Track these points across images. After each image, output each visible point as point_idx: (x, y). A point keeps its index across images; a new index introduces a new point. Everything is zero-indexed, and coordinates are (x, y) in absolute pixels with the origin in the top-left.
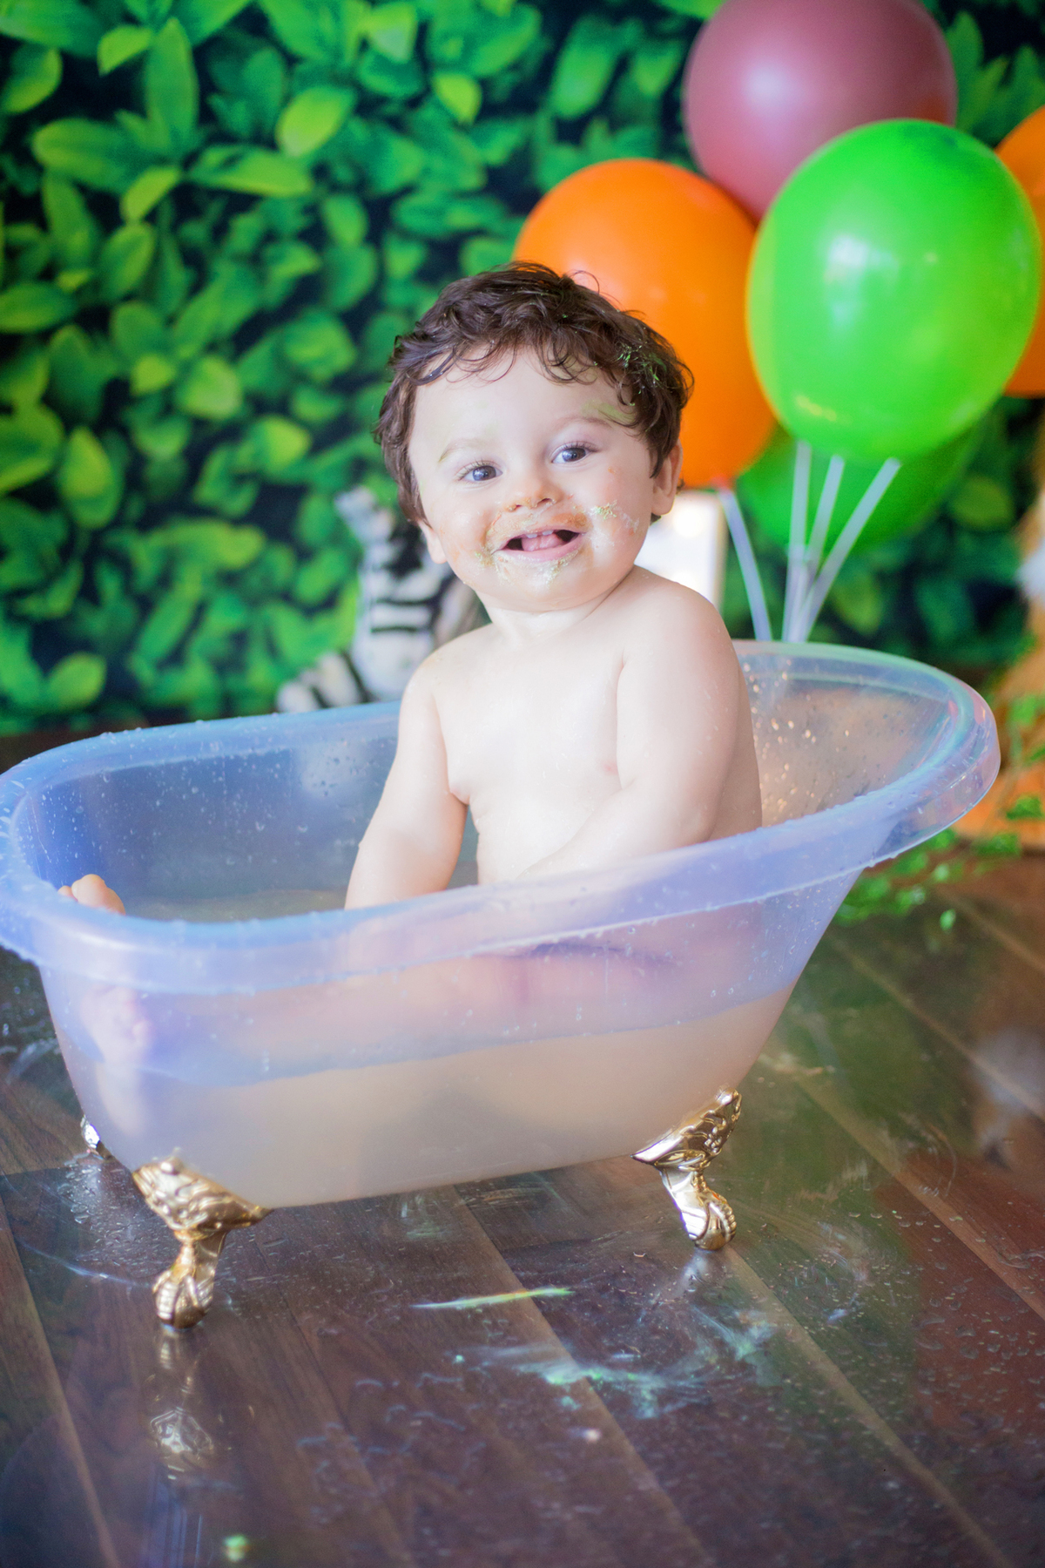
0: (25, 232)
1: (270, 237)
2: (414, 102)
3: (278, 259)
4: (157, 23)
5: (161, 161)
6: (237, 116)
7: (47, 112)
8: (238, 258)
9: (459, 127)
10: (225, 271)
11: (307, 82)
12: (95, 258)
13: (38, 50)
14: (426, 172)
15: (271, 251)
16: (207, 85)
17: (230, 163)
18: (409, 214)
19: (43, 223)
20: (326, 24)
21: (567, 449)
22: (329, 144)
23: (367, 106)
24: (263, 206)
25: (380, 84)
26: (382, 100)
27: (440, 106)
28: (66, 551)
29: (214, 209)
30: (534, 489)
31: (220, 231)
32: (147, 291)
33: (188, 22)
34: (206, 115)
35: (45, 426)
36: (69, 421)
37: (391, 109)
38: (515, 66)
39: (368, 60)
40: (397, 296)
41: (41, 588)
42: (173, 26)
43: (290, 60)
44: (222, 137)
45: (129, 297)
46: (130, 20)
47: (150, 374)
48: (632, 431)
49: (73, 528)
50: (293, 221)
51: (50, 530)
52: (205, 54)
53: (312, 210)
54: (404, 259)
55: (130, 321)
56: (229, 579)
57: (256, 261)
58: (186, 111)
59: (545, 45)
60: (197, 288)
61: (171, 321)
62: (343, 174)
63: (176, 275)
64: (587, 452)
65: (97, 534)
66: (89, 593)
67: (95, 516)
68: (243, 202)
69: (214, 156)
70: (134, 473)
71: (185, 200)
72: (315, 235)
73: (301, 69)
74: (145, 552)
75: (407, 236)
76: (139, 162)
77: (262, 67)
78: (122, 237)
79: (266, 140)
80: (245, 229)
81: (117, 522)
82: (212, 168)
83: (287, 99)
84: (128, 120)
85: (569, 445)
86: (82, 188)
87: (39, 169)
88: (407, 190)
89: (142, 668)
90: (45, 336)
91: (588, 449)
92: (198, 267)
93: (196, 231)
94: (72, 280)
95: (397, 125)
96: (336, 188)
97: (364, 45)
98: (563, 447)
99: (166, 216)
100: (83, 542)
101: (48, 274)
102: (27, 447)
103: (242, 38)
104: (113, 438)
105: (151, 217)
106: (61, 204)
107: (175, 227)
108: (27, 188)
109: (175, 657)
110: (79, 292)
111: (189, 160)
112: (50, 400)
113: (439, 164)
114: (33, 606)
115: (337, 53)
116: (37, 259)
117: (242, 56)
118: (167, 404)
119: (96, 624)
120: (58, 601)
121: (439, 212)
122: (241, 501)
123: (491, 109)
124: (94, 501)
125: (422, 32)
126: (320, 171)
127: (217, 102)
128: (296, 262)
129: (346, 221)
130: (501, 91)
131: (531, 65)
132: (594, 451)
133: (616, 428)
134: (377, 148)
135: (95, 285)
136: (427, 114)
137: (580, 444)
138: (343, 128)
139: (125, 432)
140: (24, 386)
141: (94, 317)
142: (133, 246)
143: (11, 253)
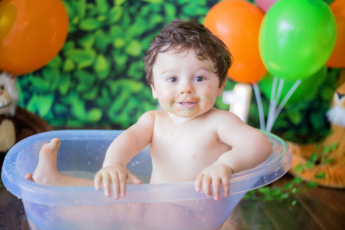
0: (91, 6)
1: (151, 13)
3: (153, 18)
8: (143, 17)
10: (139, 20)
12: (108, 14)
15: (151, 16)
18: (187, 10)
19: (95, 4)
21: (198, 77)
24: (150, 5)
28: (95, 84)
29: (137, 5)
30: (188, 88)
31: (139, 10)
32: (119, 23)
35: (91, 53)
36: (98, 52)
41: (88, 92)
45: (115, 24)
47: (119, 43)
48: (216, 75)
50: (157, 9)
51: (91, 78)
53: (162, 7)
55: (115, 30)
56: (135, 95)
57: (147, 18)
60: (132, 23)
61: (125, 30)
63: (127, 20)
64: (203, 79)
65: (103, 81)
66: (100, 94)
67: (103, 76)
68: (145, 3)
70: (113, 67)
72: (162, 13)
74: (114, 86)
75: (185, 15)
78: (114, 9)
80: (145, 10)
81: (109, 77)
85: (199, 76)
88: (186, 4)
89: (111, 113)
90: (93, 32)
91: (204, 78)
92: (133, 18)
93: (133, 9)
94: (101, 18)
96: (169, 2)
98: (197, 76)
99: (126, 5)
100: (99, 82)
101: (96, 16)
102: (86, 57)
104: (108, 57)
105: (122, 5)
107: (128, 8)
109: (119, 112)
110: (103, 22)
112: (94, 47)
114: (86, 96)
116: (93, 12)
118: (122, 51)
119: (101, 102)
120: (92, 95)
121: (194, 10)
122: (139, 76)
124: (103, 72)
128: (157, 19)
129: (170, 10)
132: (205, 79)
133: (212, 73)
135: (107, 20)
137: (202, 76)
139: (112, 57)
140: (88, 43)
141: (106, 28)
142: (117, 12)
143: (87, 11)
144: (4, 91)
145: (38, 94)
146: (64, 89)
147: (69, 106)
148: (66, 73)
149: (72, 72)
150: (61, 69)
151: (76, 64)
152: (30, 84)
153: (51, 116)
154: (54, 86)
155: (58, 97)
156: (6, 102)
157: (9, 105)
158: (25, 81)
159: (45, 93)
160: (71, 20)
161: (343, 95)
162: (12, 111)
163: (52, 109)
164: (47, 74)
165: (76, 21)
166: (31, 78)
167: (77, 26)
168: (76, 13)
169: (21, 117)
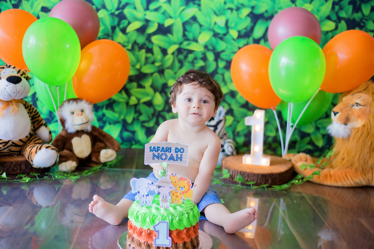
0: (149, 55)
1: (196, 58)
2: (225, 35)
3: (197, 63)
4: (176, 18)
5: (175, 43)
6: (190, 36)
7: (155, 33)
8: (189, 62)
9: (234, 39)
10: (186, 64)
11: (204, 30)
12: (162, 61)
13: (154, 22)
14: (227, 48)
15: (195, 61)
16: (185, 30)
17: (188, 44)
18: (223, 56)
19: (152, 53)
20: (208, 19)
22: (208, 42)
23: (216, 35)
24: (195, 53)
25: (218, 30)
26: (219, 34)
27: (230, 35)
28: (153, 115)
29: (185, 53)
31: (186, 57)
32: (171, 67)
33: (181, 18)
34: (184, 35)
35: (151, 91)
36: (155, 90)
37: (220, 36)
38: (246, 28)
39: (216, 26)
40: (220, 71)
41: (148, 121)
42: (179, 19)
43: (201, 26)
44: (187, 39)
45: (168, 68)
46: (171, 17)
47: (171, 83)
49: (155, 110)
50: (200, 56)
51: (151, 110)
52: (184, 24)
53: (204, 54)
54: (222, 64)
55: (168, 72)
57: (193, 63)
58: (181, 34)
59: (251, 24)
60: (181, 67)
61: (176, 73)
62: (210, 47)
63: (177, 65)
65: (159, 112)
66: (157, 123)
67: (159, 109)
68: (191, 52)
69: (185, 43)
70: (167, 101)
71: (180, 51)
72: (204, 59)
73: (203, 27)
74: (168, 116)
75: (222, 60)
76: (171, 43)
77: (195, 27)
78: (167, 57)
79: (196, 40)
80: (191, 57)
81: (163, 110)
82: (185, 45)
83: (200, 33)
84: (169, 35)
86: (160, 48)
87: (152, 43)
88: (223, 51)
90: (152, 74)
92: (181, 63)
93: (181, 57)
94: (157, 64)
95: (221, 39)
96: (209, 50)
97: (215, 23)
98: (203, 100)
99: (176, 53)
100: (157, 113)
101: (153, 63)
102: (147, 94)
103: (192, 21)
104: (163, 95)
105: (173, 54)
106: (156, 50)
107: (177, 56)
108: (150, 47)
110: (159, 67)
111: (181, 43)
112: (152, 86)
113: (229, 46)
114: (146, 125)
115: (210, 25)
116: (151, 60)
117: (191, 25)
120: (151, 124)
121: (230, 56)
123: (240, 36)
124: (159, 106)
125: (227, 22)
126: (206, 47)
127: (186, 33)
128: (201, 63)
129: (211, 56)
130: (242, 33)
131: (249, 28)
132: (208, 102)
134: (217, 43)
135: (162, 65)
136: (227, 37)
138: (211, 39)
139: (166, 93)
140: (147, 83)
141: (161, 71)
142: (169, 59)
143: (147, 59)
144: (83, 113)
145: (110, 124)
146: (129, 119)
147: (134, 133)
148: (131, 106)
149: (136, 106)
150: (127, 104)
151: (139, 100)
152: (104, 115)
153: (120, 141)
154: (122, 117)
155: (125, 125)
156: (85, 121)
157: (87, 123)
158: (100, 113)
159: (116, 122)
160: (134, 66)
161: (337, 113)
162: (89, 129)
163: (121, 135)
164: (116, 108)
165: (138, 66)
166: (104, 111)
167: (139, 70)
168: (138, 61)
169: (96, 133)
